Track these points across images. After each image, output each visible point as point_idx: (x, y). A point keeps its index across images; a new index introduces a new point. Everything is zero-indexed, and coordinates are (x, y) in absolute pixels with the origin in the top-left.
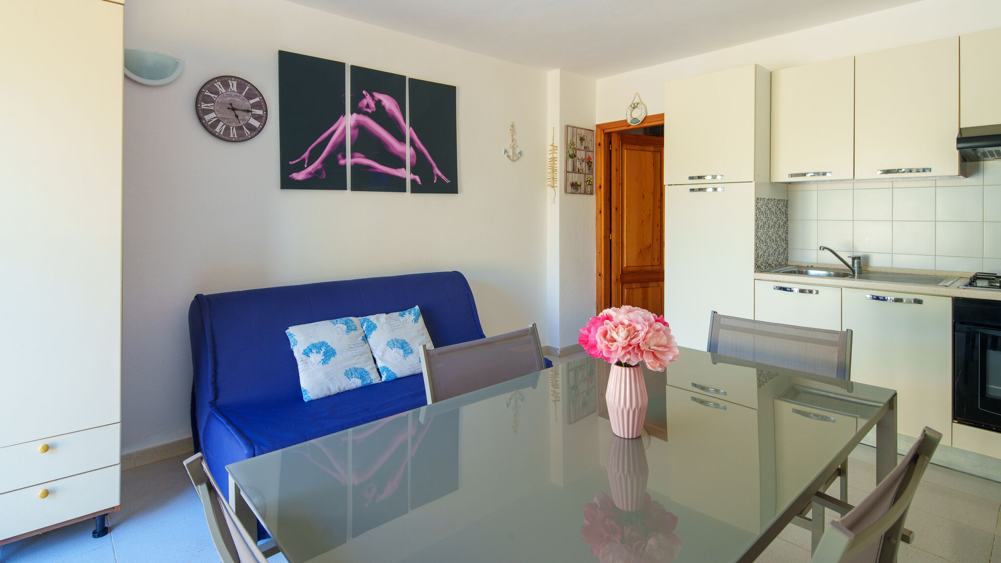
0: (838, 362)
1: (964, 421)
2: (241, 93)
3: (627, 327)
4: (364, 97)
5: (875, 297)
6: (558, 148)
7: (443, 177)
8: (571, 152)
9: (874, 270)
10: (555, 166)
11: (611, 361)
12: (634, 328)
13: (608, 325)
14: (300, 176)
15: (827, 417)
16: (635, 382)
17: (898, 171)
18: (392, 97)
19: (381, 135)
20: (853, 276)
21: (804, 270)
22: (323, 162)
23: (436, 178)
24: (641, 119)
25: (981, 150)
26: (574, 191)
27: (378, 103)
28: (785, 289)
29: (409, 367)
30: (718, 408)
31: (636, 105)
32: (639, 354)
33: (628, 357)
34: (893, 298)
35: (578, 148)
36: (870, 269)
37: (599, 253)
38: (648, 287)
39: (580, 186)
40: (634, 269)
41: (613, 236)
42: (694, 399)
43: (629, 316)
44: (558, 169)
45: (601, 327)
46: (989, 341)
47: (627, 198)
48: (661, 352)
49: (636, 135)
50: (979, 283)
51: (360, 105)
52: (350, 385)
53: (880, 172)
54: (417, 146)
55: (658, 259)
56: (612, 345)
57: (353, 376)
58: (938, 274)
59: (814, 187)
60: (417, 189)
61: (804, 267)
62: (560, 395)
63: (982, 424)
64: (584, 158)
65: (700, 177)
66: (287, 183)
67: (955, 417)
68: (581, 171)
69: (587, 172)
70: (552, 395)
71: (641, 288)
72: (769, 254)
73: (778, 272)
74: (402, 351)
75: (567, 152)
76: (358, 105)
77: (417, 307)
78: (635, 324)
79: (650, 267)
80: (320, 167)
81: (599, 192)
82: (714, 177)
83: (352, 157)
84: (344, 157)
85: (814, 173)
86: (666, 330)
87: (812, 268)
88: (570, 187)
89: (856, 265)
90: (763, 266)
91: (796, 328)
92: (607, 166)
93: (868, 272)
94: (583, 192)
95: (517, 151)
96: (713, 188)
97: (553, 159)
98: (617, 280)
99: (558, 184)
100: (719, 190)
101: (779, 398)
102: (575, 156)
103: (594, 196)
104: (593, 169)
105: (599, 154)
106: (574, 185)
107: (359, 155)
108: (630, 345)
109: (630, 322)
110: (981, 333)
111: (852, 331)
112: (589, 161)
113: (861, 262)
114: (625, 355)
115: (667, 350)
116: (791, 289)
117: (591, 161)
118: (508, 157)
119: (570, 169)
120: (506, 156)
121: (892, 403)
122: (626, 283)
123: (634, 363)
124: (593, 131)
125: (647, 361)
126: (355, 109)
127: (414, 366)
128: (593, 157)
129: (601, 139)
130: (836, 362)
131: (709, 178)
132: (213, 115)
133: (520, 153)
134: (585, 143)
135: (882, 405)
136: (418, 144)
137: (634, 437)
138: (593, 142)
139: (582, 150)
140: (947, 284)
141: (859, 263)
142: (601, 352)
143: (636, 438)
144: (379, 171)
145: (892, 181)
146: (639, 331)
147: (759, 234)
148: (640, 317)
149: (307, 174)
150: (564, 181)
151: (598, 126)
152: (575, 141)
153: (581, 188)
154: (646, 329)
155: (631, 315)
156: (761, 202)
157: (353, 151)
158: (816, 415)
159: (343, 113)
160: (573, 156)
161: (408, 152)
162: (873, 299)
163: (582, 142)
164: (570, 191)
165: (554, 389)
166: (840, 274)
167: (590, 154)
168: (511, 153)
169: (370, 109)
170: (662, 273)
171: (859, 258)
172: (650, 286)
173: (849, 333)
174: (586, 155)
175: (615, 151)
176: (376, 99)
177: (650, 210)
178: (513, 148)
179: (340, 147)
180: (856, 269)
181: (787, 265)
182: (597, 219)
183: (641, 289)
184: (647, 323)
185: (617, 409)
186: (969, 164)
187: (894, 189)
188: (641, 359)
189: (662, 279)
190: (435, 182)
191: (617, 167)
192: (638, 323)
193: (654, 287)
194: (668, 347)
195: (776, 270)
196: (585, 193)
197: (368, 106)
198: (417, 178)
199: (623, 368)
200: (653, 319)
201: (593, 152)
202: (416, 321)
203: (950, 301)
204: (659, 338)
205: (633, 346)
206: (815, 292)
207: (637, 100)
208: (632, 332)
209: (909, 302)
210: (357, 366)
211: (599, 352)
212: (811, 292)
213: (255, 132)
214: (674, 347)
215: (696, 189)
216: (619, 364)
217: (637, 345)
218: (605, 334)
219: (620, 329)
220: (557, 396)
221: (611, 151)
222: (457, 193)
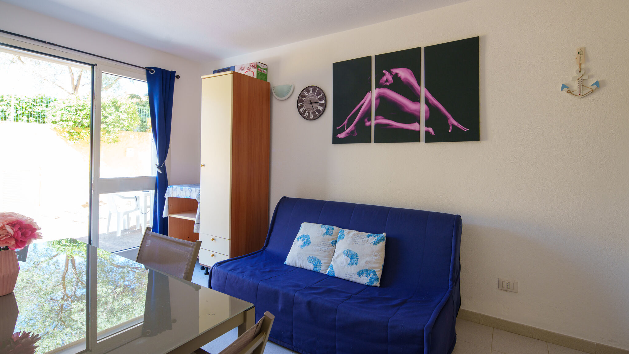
2: (314, 94)
4: (384, 75)
7: (460, 126)
14: (342, 136)
18: (406, 68)
19: (397, 100)
22: (355, 125)
23: (451, 128)
27: (396, 77)
29: (347, 274)
51: (381, 81)
52: (307, 266)
54: (430, 102)
57: (312, 262)
60: (429, 139)
66: (336, 141)
74: (349, 260)
76: (379, 82)
77: (384, 234)
80: (354, 128)
83: (375, 119)
84: (370, 120)
95: (591, 83)
107: (380, 117)
118: (570, 92)
120: (564, 91)
126: (379, 85)
127: (350, 274)
132: (303, 108)
133: (596, 84)
136: (431, 100)
144: (395, 127)
149: (346, 134)
157: (376, 115)
159: (370, 90)
161: (423, 108)
168: (575, 87)
169: (389, 82)
176: (393, 74)
178: (582, 80)
179: (367, 114)
190: (450, 131)
197: (387, 81)
198: (430, 130)
202: (376, 243)
210: (317, 257)
213: (321, 113)
222: (479, 140)
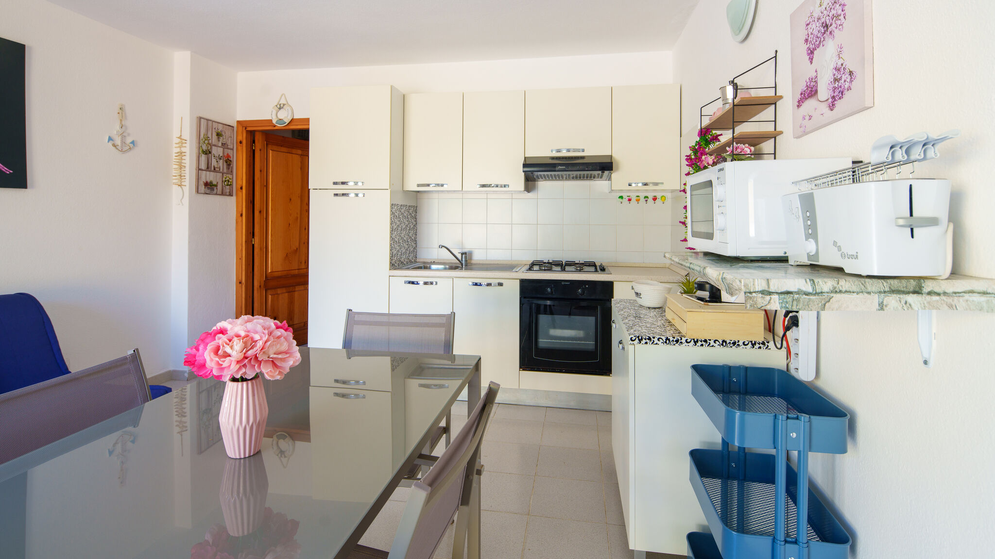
0: (445, 340)
1: (526, 368)
3: (243, 339)
5: (474, 284)
6: (188, 142)
8: (205, 148)
9: (476, 262)
10: (183, 161)
11: (223, 379)
12: (252, 338)
13: (221, 339)
15: (443, 385)
16: (254, 395)
17: (489, 186)
20: (462, 268)
21: (428, 266)
24: (287, 121)
25: (536, 173)
26: (208, 191)
28: (413, 283)
30: (358, 398)
31: (282, 105)
32: (256, 366)
33: (244, 370)
34: (486, 283)
35: (213, 143)
36: (473, 262)
37: (239, 259)
38: (294, 291)
39: (216, 186)
40: (279, 274)
41: (256, 241)
42: (336, 394)
43: (246, 327)
44: (188, 166)
45: (212, 343)
46: (542, 308)
47: (272, 200)
48: (281, 359)
49: (283, 137)
50: (536, 268)
53: (478, 186)
55: (305, 263)
56: (224, 361)
58: (513, 263)
59: (435, 196)
61: (428, 263)
62: (188, 424)
63: (535, 368)
64: (221, 155)
65: (343, 183)
67: (520, 367)
68: (218, 169)
69: (225, 171)
70: (177, 426)
71: (286, 292)
72: (401, 253)
73: (408, 269)
75: (200, 147)
78: (252, 335)
79: (297, 270)
81: (240, 194)
82: (356, 183)
85: (436, 184)
86: (287, 336)
87: (434, 263)
88: (204, 187)
89: (463, 260)
90: (396, 264)
91: (415, 316)
92: (250, 166)
93: (472, 264)
94: (220, 193)
95: (129, 140)
96: (355, 194)
97: (181, 154)
98: (260, 286)
99: (187, 182)
100: (361, 195)
101: (409, 377)
102: (210, 153)
103: (234, 198)
104: (232, 167)
105: (240, 153)
106: (209, 186)
108: (246, 358)
109: (247, 333)
110: (535, 304)
111: (455, 313)
112: (228, 159)
113: (467, 257)
114: (240, 369)
115: (288, 355)
116: (417, 282)
117: (230, 159)
118: (114, 145)
119: (203, 166)
120: (110, 144)
121: (477, 366)
122: (271, 289)
123: (250, 374)
124: (233, 127)
125: (264, 371)
128: (233, 156)
129: (243, 137)
130: (444, 340)
131: (351, 184)
133: (133, 142)
134: (223, 139)
135: (471, 367)
137: (252, 454)
138: (233, 139)
139: (219, 147)
140: (517, 270)
141: (466, 257)
142: (212, 371)
143: (254, 455)
145: (487, 194)
146: (257, 341)
147: (393, 236)
148: (259, 326)
150: (195, 180)
151: (238, 122)
152: (210, 135)
153: (217, 189)
154: (265, 339)
155: (249, 326)
156: (396, 207)
158: (435, 385)
160: (207, 153)
162: (474, 285)
163: (218, 138)
164: (203, 192)
165: (179, 419)
166: (453, 268)
167: (230, 152)
168: (118, 142)
170: (306, 276)
171: (466, 253)
172: (297, 289)
173: (453, 314)
174: (223, 153)
175: (259, 150)
177: (297, 214)
178: (123, 136)
180: (464, 262)
181: (416, 262)
182: (237, 222)
183: (287, 294)
184: (266, 332)
185: (232, 429)
186: (530, 183)
187: (488, 200)
188: (258, 371)
189: (306, 283)
191: (261, 168)
192: (256, 332)
193: (301, 290)
194: (288, 353)
195: (407, 267)
196: (223, 194)
199: (240, 384)
200: (274, 327)
201: (232, 149)
203: (518, 281)
204: (279, 345)
205: (249, 359)
206: (434, 283)
207: (283, 101)
208: (249, 342)
209: (495, 286)
211: (209, 372)
212: (432, 283)
214: (295, 352)
215: (340, 194)
216: (234, 380)
217: (254, 356)
218: (217, 350)
219: (235, 343)
220: (183, 426)
221: (254, 151)
222: (26, 187)
